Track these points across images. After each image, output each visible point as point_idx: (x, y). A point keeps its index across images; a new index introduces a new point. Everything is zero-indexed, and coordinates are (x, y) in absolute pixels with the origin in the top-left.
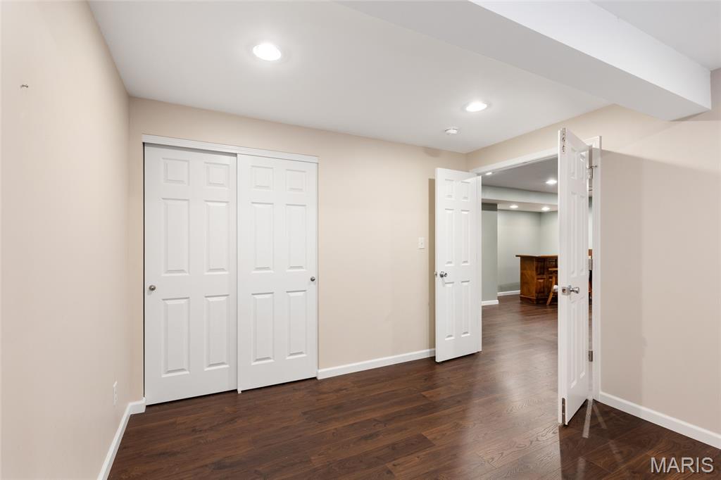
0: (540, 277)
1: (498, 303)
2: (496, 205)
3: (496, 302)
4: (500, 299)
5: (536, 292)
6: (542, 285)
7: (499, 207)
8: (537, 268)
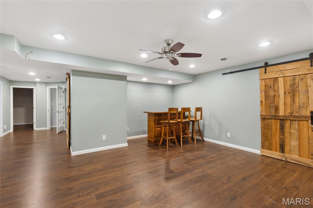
0: (156, 126)
1: (127, 145)
2: (126, 77)
3: (126, 145)
4: (129, 142)
5: (154, 137)
6: (159, 132)
7: (128, 79)
8: (155, 120)
